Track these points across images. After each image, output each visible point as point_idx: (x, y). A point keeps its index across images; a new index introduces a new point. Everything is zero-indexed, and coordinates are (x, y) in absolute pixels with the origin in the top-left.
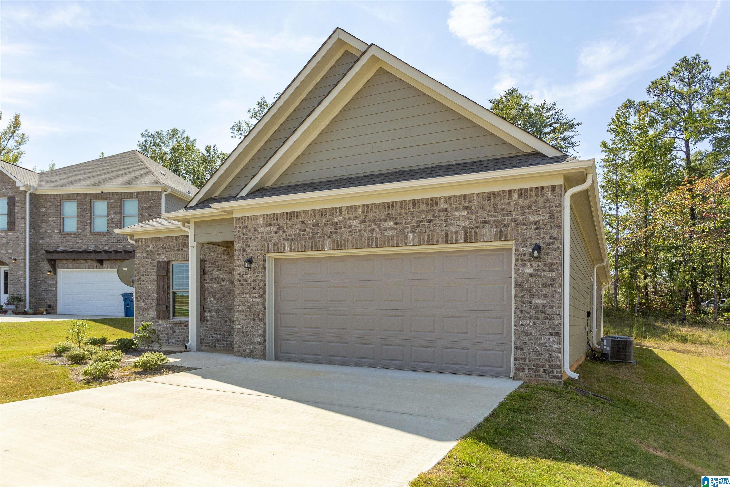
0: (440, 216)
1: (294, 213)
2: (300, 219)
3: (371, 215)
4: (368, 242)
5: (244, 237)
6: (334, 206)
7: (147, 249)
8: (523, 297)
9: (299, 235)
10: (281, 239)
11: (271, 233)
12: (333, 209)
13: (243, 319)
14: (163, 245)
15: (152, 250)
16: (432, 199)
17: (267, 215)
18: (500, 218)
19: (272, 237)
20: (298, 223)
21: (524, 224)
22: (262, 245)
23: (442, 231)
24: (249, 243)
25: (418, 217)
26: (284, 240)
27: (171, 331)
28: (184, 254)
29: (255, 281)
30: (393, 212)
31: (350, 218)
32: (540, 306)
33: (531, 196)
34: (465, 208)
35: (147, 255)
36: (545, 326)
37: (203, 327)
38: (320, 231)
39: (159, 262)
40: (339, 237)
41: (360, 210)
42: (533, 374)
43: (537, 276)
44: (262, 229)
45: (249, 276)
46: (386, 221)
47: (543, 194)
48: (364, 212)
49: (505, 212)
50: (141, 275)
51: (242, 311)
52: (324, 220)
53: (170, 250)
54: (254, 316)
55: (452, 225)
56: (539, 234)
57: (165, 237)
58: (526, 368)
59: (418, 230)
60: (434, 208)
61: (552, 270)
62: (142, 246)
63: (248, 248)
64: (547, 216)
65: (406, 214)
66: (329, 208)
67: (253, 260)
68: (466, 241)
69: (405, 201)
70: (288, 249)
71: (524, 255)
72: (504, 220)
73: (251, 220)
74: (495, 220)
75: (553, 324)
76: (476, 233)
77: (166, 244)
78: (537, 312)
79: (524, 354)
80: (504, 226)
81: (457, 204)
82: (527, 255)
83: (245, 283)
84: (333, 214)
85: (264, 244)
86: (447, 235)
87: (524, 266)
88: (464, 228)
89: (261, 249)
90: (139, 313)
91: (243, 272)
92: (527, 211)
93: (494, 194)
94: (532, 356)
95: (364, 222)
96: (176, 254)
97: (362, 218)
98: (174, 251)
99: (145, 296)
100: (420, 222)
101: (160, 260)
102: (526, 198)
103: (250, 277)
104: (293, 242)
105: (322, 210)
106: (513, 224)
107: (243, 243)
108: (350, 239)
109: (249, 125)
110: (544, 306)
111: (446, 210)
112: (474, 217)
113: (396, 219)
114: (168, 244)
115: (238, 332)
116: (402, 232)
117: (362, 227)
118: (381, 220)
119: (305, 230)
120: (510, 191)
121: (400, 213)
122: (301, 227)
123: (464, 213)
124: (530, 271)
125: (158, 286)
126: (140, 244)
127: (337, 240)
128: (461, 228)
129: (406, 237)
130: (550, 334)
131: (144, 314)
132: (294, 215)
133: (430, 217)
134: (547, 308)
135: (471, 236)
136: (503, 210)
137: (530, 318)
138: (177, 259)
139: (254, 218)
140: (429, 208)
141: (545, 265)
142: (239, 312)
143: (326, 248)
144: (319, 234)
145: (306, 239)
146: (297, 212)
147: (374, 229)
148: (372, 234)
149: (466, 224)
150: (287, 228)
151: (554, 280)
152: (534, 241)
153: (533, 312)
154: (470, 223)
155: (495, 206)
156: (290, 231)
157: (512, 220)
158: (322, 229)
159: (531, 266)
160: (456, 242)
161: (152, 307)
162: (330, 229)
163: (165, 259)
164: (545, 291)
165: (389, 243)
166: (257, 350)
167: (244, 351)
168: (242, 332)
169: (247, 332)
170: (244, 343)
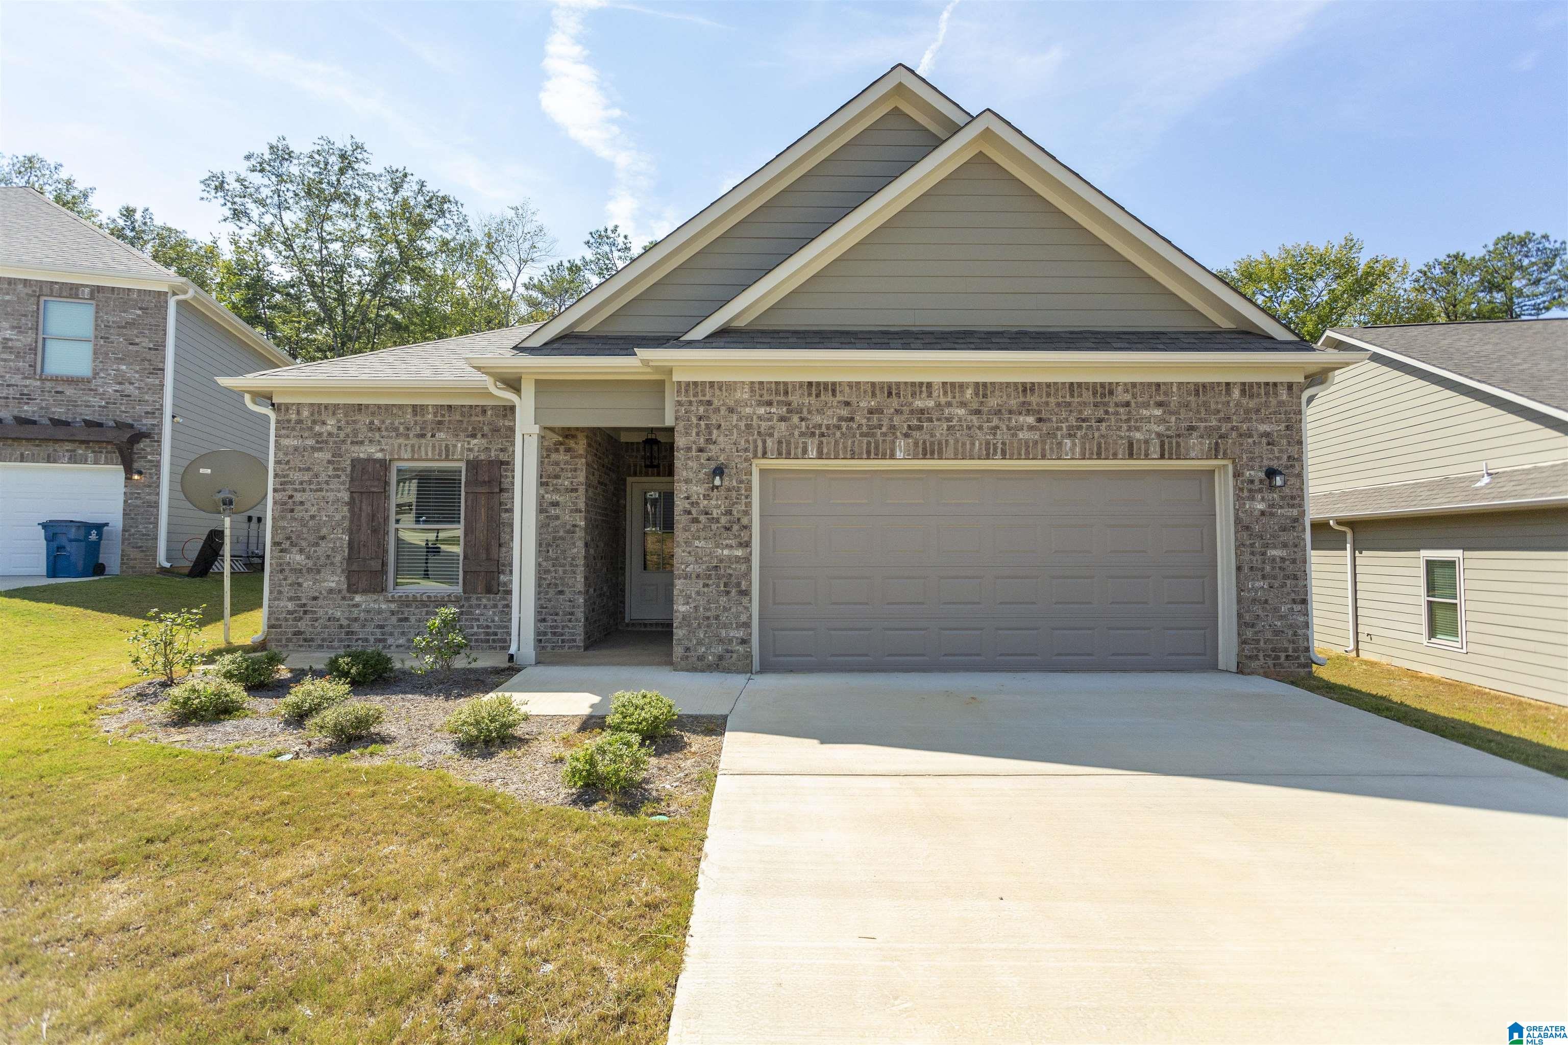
0: (1117, 413)
1: (826, 384)
2: (839, 398)
3: (993, 402)
4: (988, 449)
5: (702, 423)
6: (917, 379)
7: (317, 428)
8: (1252, 545)
9: (839, 427)
10: (796, 433)
11: (770, 420)
12: (913, 384)
13: (698, 593)
14: (372, 423)
15: (335, 431)
16: (1102, 385)
17: (761, 383)
18: (1214, 423)
19: (772, 427)
20: (835, 404)
21: (1250, 436)
22: (747, 441)
23: (1122, 438)
24: (714, 437)
25: (1080, 412)
26: (802, 434)
27: (394, 619)
28: (440, 446)
29: (729, 512)
30: (1034, 399)
31: (949, 404)
32: (1278, 559)
33: (1259, 395)
34: (1160, 404)
35: (317, 442)
36: (1285, 590)
37: (495, 606)
38: (885, 423)
39: (355, 462)
40: (927, 437)
41: (969, 392)
42: (1270, 662)
43: (1272, 514)
44: (748, 410)
45: (713, 502)
46: (1020, 414)
47: (1276, 394)
48: (977, 394)
49: (1222, 415)
50: (296, 490)
51: (694, 576)
52: (895, 402)
53: (394, 434)
54: (726, 585)
55: (1137, 429)
56: (1272, 451)
57: (379, 407)
58: (1261, 655)
59: (1079, 434)
60: (1106, 400)
61: (1293, 506)
62: (299, 422)
63: (711, 447)
64: (1282, 426)
65: (1058, 405)
66: (906, 383)
67: (726, 470)
68: (1162, 457)
69: (1055, 384)
70: (812, 452)
71: (1252, 482)
72: (1220, 428)
73: (721, 390)
74: (1206, 427)
75: (1296, 586)
76: (1178, 444)
77: (383, 422)
78: (1273, 568)
79: (1256, 633)
80: (1221, 437)
81: (1146, 396)
82: (1257, 483)
83: (702, 518)
84: (913, 395)
85: (755, 441)
86: (1131, 445)
87: (1252, 499)
88: (1159, 435)
89: (746, 450)
90: (285, 579)
91: (698, 494)
92: (1254, 417)
93: (1204, 385)
94: (1269, 635)
95: (978, 412)
96: (413, 446)
97: (975, 406)
98: (407, 437)
99: (305, 539)
100: (1084, 420)
101: (362, 455)
102: (1251, 396)
103: (717, 506)
104: (824, 440)
105: (890, 385)
106: (1234, 434)
107: (698, 434)
108: (952, 442)
109: (246, 183)
110: (1283, 559)
111: (1127, 404)
112: (1173, 419)
113: (1039, 412)
114: (388, 422)
115: (684, 619)
116: (1051, 435)
117: (975, 421)
118: (1010, 412)
119: (852, 419)
120: (1228, 384)
121: (1047, 403)
122: (844, 412)
123: (1158, 412)
124: (1261, 506)
125: (355, 516)
126: (294, 416)
127: (924, 442)
128: (1153, 436)
129: (1060, 444)
130: (1294, 601)
131: (300, 580)
132: (826, 389)
133: (1100, 413)
134: (1287, 563)
135: (1171, 448)
136: (1219, 411)
137: (1264, 577)
138: (416, 456)
139: (730, 387)
140: (1099, 400)
141: (1283, 498)
142: (687, 577)
143: (899, 454)
144: (884, 429)
145: (854, 436)
146: (834, 384)
147: (997, 427)
148: (995, 434)
149: (1161, 429)
150: (809, 412)
151: (1296, 520)
152: (1266, 463)
153: (1268, 568)
154: (1168, 429)
155: (1205, 403)
156: (818, 419)
157: (1232, 429)
158: (891, 419)
159: (1263, 499)
160: (1147, 457)
161: (332, 564)
162: (908, 420)
163: (379, 455)
164: (1284, 537)
165: (1027, 453)
166: (735, 656)
167: (701, 658)
168: (695, 619)
169: (708, 618)
170: (700, 643)
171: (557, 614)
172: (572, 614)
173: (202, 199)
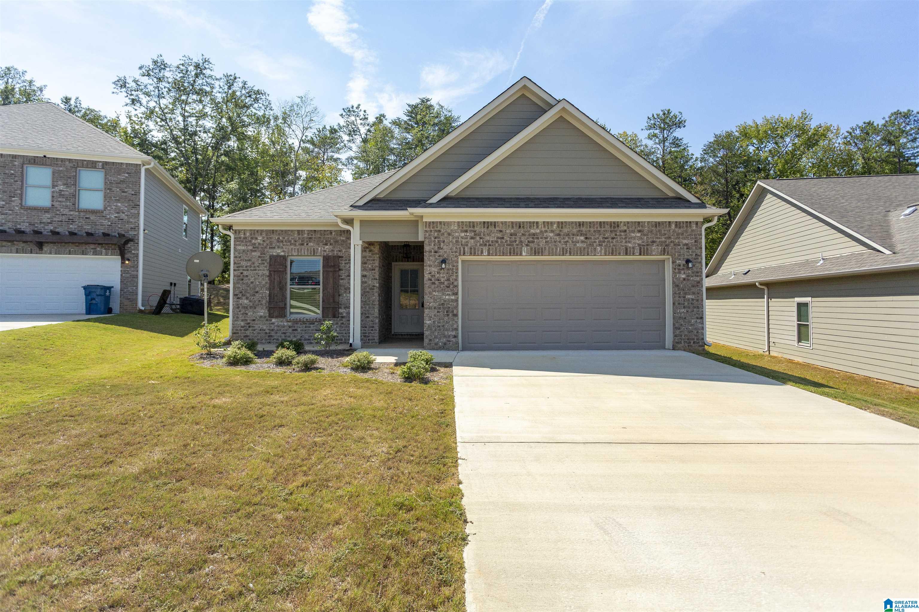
0: (621, 235)
1: (491, 223)
2: (497, 229)
3: (565, 230)
4: (563, 252)
5: (436, 240)
6: (532, 220)
7: (253, 241)
8: (680, 293)
9: (497, 242)
10: (478, 244)
11: (466, 238)
12: (530, 222)
13: (435, 315)
14: (279, 238)
15: (262, 243)
16: (614, 223)
17: (462, 222)
18: (663, 240)
19: (467, 242)
20: (495, 231)
21: (679, 245)
22: (456, 248)
23: (622, 246)
24: (442, 246)
25: (604, 235)
26: (481, 245)
27: (291, 329)
28: (311, 249)
29: (448, 280)
30: (584, 229)
31: (546, 231)
32: (691, 300)
33: (683, 227)
34: (639, 231)
35: (254, 248)
36: (694, 313)
37: (337, 324)
38: (518, 240)
39: (271, 257)
40: (536, 246)
41: (555, 226)
42: (686, 345)
43: (688, 280)
44: (457, 234)
45: (442, 275)
46: (578, 235)
47: (691, 226)
48: (558, 227)
49: (667, 236)
50: (244, 270)
51: (433, 308)
52: (522, 231)
53: (289, 244)
54: (447, 312)
55: (629, 242)
56: (688, 252)
57: (282, 231)
58: (683, 341)
59: (604, 244)
60: (616, 229)
61: (697, 276)
62: (245, 238)
63: (441, 251)
64: (693, 241)
65: (595, 231)
66: (527, 222)
67: (447, 261)
68: (640, 254)
69: (593, 222)
70: (485, 253)
71: (680, 265)
72: (666, 242)
73: (444, 225)
74: (660, 241)
75: (698, 311)
76: (647, 249)
77: (284, 238)
78: (688, 303)
79: (681, 332)
80: (666, 246)
81: (634, 227)
82: (682, 266)
83: (437, 282)
84: (530, 227)
85: (460, 248)
86: (627, 249)
87: (680, 273)
88: (639, 245)
89: (456, 252)
90: (240, 311)
91: (435, 272)
92: (681, 237)
93: (659, 223)
94: (686, 333)
95: (559, 235)
96: (298, 249)
97: (558, 232)
98: (295, 245)
99: (249, 293)
100: (606, 238)
101: (274, 254)
102: (680, 228)
103: (443, 276)
104: (491, 247)
105: (520, 223)
106: (672, 244)
107: (434, 245)
108: (547, 248)
109: (138, 83)
110: (693, 300)
111: (625, 231)
112: (645, 238)
113: (586, 235)
114: (286, 238)
115: (429, 326)
116: (591, 245)
117: (558, 239)
118: (573, 235)
119: (503, 238)
120: (670, 222)
121: (590, 231)
122: (500, 235)
123: (639, 235)
124: (683, 276)
125: (272, 282)
126: (242, 236)
127: (535, 248)
128: (636, 245)
129: (595, 249)
130: (697, 318)
131: (247, 312)
132: (491, 224)
133: (613, 235)
134: (695, 301)
135: (644, 251)
136: (665, 234)
137: (684, 307)
138: (300, 254)
139: (449, 224)
140: (613, 229)
141: (693, 273)
142: (430, 308)
143: (524, 254)
144: (517, 243)
145: (504, 246)
146: (495, 222)
147: (567, 241)
148: (566, 245)
149: (640, 242)
150: (484, 235)
151: (699, 282)
152: (686, 257)
153: (686, 304)
154: (643, 242)
155: (660, 231)
156: (488, 238)
157: (671, 242)
158: (520, 238)
159: (684, 273)
160: (633, 254)
161: (261, 304)
162: (528, 238)
163: (282, 254)
164: (693, 290)
165: (581, 253)
166: (451, 343)
167: (436, 344)
168: (434, 327)
169: (439, 326)
170: (436, 337)
171: (366, 327)
172: (373, 327)
173: (113, 93)
